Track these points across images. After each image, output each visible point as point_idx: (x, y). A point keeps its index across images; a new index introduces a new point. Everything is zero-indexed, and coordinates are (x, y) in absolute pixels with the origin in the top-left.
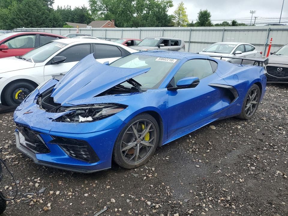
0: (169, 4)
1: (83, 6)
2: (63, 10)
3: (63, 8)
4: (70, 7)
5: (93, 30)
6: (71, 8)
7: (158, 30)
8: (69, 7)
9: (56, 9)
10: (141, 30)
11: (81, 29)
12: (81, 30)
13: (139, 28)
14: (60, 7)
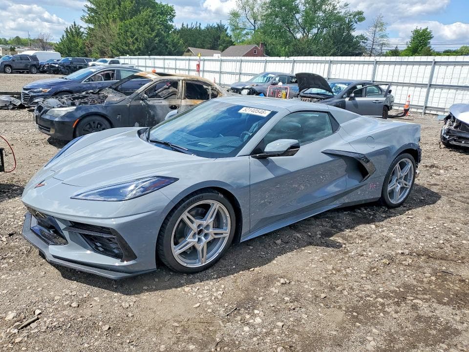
0: (357, 17)
1: (219, 22)
2: (190, 29)
3: (189, 27)
4: (200, 24)
5: (222, 61)
6: (201, 26)
7: (321, 62)
8: (198, 25)
9: (180, 28)
10: (294, 61)
11: (206, 58)
12: (204, 60)
13: (292, 58)
14: (185, 25)
